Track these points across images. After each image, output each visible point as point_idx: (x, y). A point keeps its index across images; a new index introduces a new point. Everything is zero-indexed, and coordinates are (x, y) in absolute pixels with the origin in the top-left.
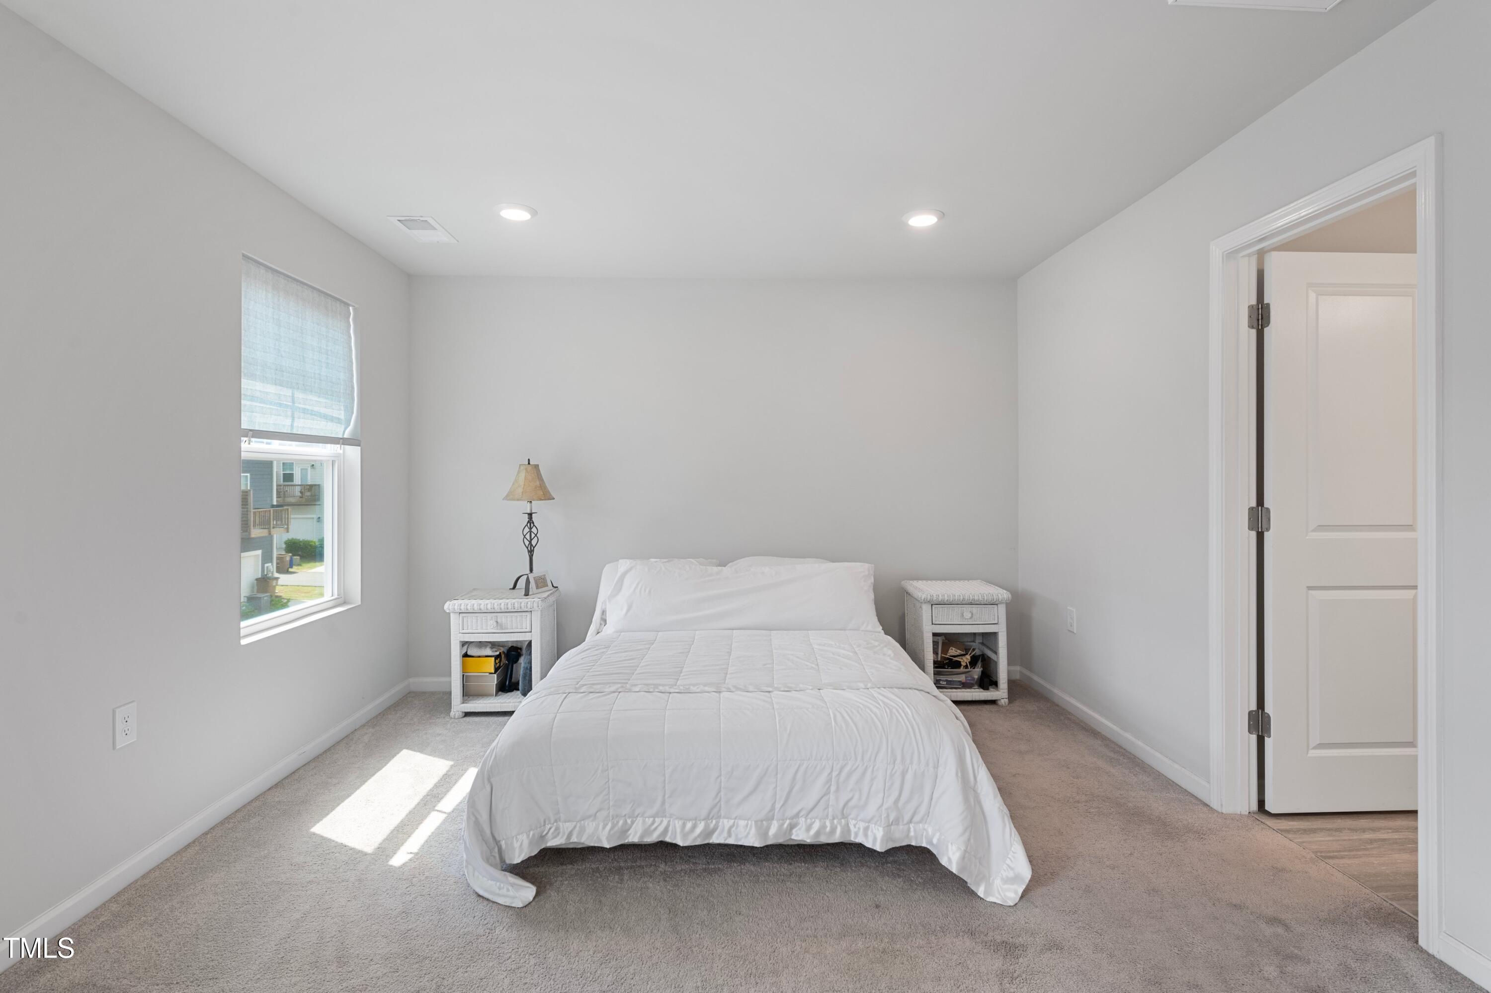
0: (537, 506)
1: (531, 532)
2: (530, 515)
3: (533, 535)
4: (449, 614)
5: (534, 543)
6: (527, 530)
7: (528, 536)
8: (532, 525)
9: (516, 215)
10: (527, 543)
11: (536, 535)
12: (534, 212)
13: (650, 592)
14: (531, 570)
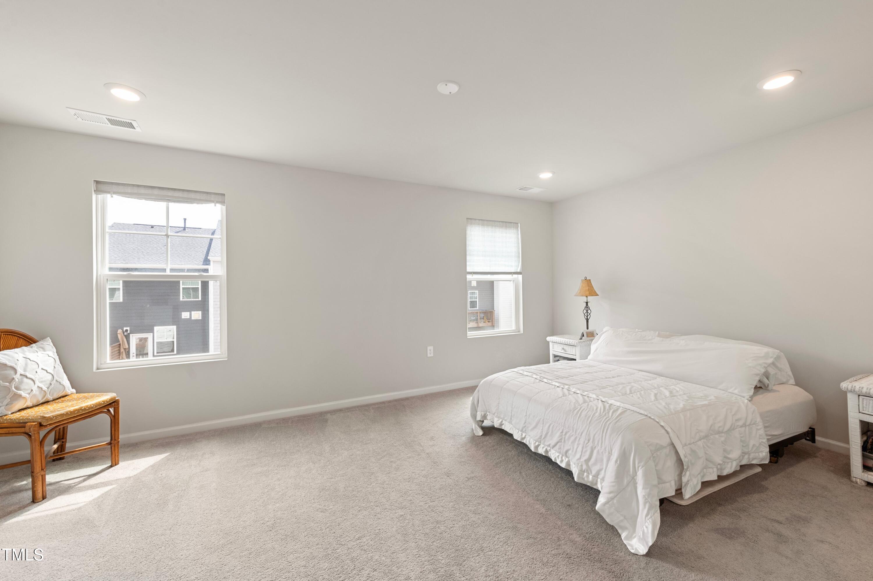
0: (590, 298)
1: (587, 312)
2: (587, 303)
3: (588, 314)
4: (549, 342)
5: (588, 317)
6: (585, 311)
7: (586, 314)
8: (588, 309)
9: (546, 176)
10: (586, 317)
11: (590, 314)
12: (554, 173)
13: (607, 344)
14: (588, 328)
